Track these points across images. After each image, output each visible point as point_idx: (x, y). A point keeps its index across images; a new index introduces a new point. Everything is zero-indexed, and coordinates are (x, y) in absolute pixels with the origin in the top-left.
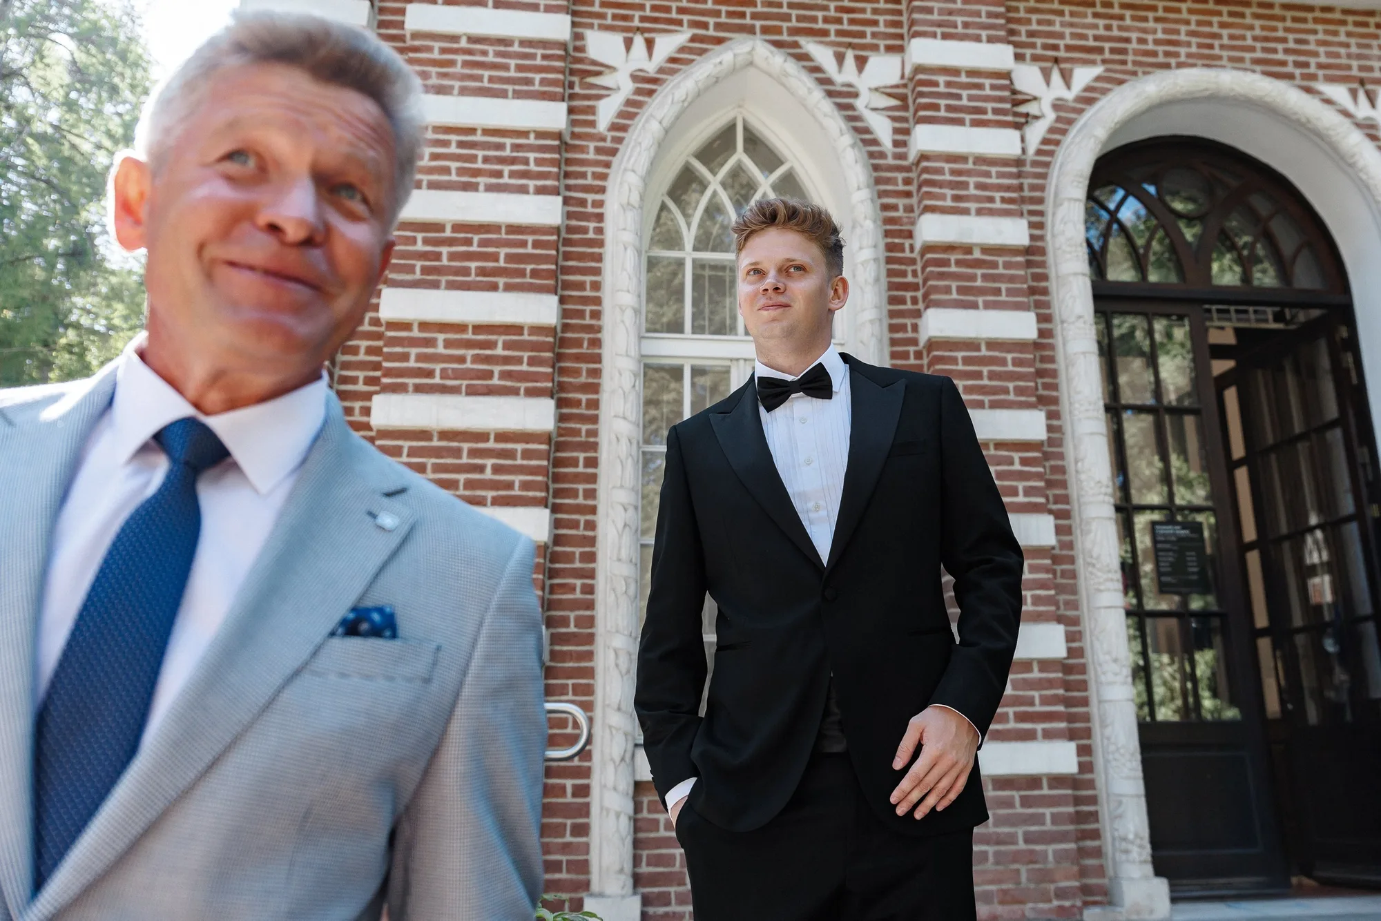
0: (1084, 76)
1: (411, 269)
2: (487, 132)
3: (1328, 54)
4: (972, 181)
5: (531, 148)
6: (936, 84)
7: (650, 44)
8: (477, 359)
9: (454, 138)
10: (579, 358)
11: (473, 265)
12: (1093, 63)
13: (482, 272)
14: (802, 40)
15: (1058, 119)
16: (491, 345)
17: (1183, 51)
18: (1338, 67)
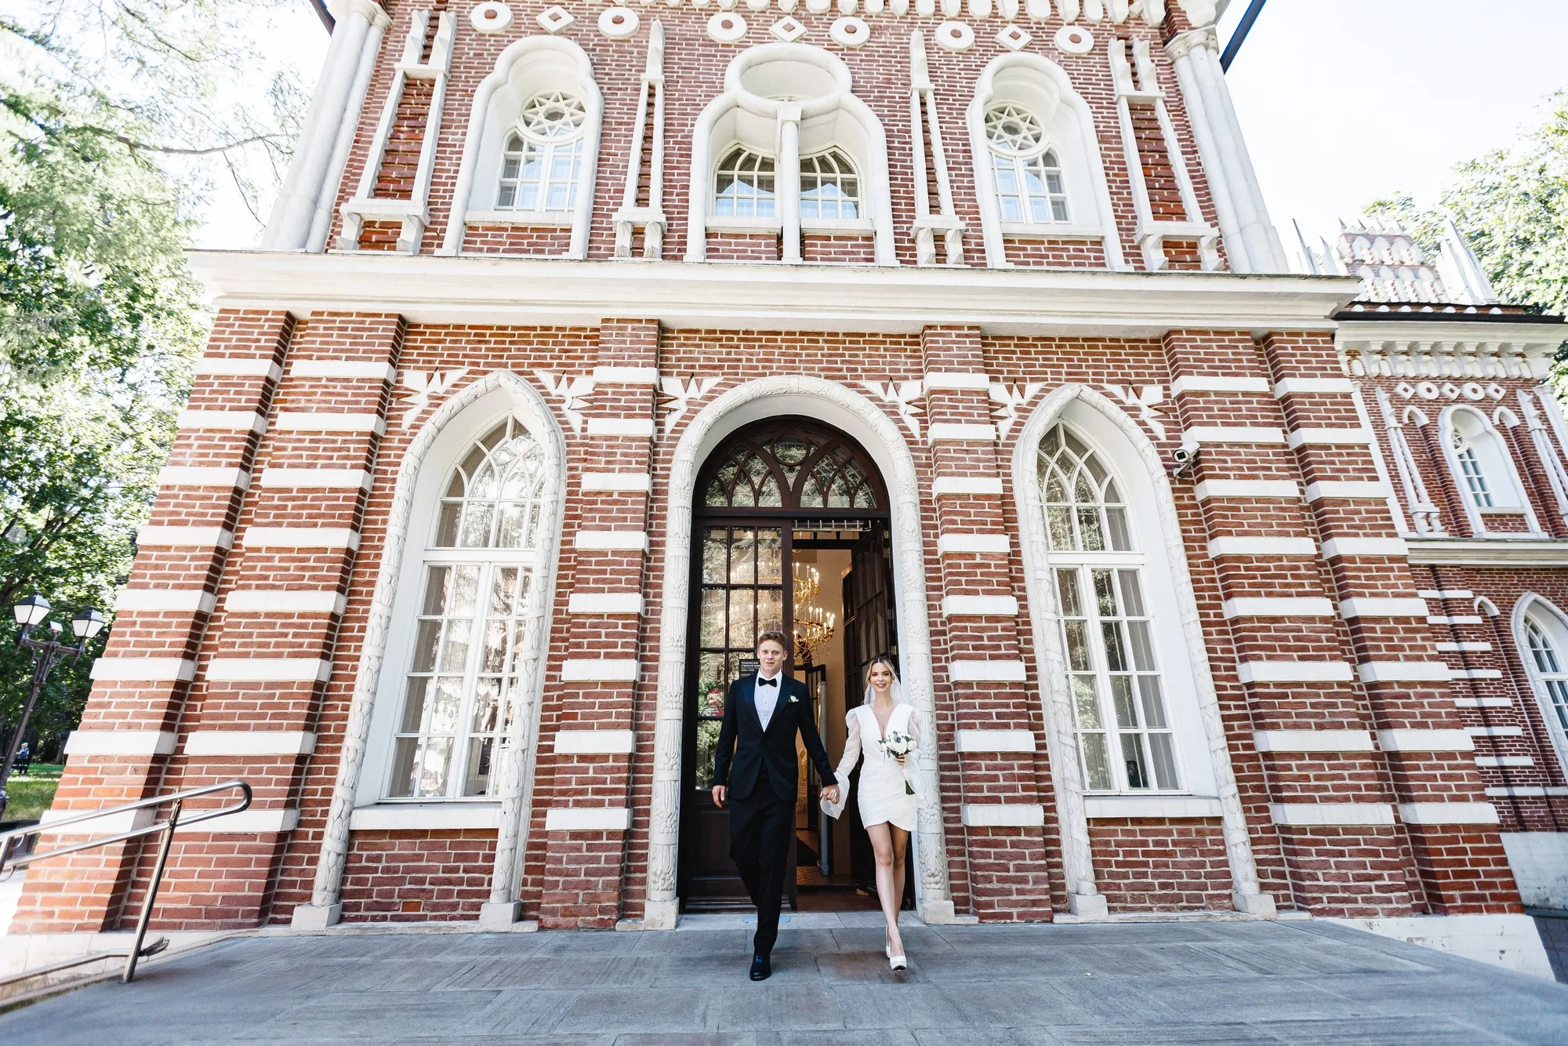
0: (709, 383)
1: (267, 516)
2: (328, 433)
3: (870, 363)
4: (619, 451)
5: (353, 442)
6: (606, 393)
7: (442, 376)
8: (297, 568)
9: (308, 437)
10: (367, 565)
11: (305, 512)
12: (716, 375)
13: (310, 516)
14: (535, 370)
15: (689, 410)
16: (308, 560)
17: (775, 365)
18: (875, 370)
